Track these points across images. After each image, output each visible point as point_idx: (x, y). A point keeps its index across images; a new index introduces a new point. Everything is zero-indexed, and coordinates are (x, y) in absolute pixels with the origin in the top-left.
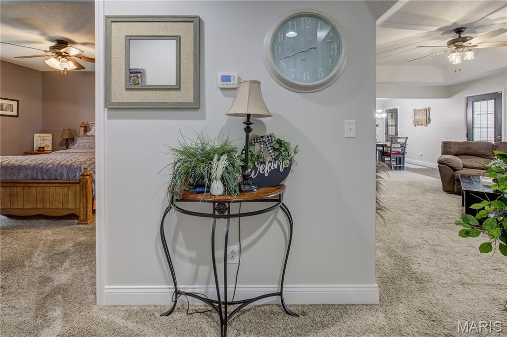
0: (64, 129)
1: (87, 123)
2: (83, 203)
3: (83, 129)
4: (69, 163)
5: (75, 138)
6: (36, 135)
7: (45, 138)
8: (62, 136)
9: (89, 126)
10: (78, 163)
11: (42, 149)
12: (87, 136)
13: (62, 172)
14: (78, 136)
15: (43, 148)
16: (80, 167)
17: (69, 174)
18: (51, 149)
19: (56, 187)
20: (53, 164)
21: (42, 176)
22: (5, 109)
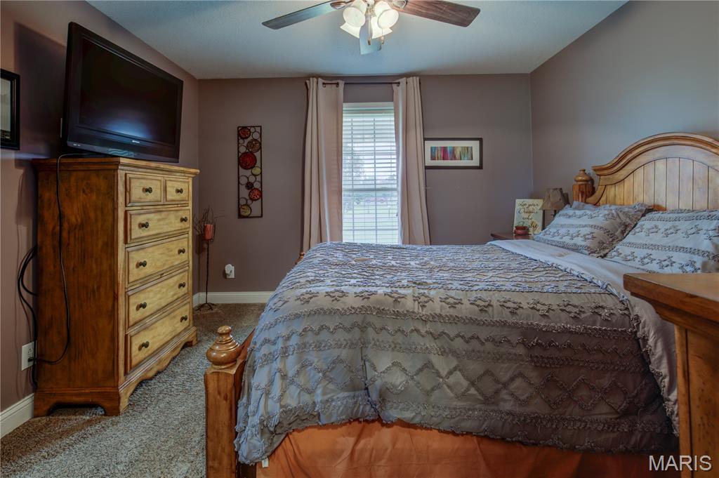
3: (579, 188)
6: (518, 201)
7: (531, 208)
11: (520, 232)
22: (458, 156)
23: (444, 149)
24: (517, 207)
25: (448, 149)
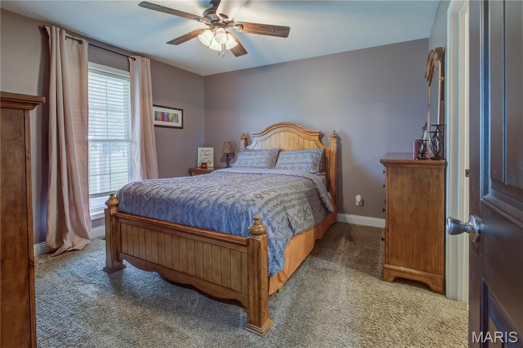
0: (225, 143)
1: (248, 134)
2: (254, 288)
3: (243, 141)
4: (230, 202)
5: (236, 153)
6: (200, 149)
7: (207, 153)
8: (223, 150)
9: (250, 138)
10: (242, 203)
11: (204, 166)
12: (248, 150)
13: (221, 219)
14: (239, 151)
15: (206, 164)
16: (247, 213)
17: (230, 223)
18: (213, 166)
19: (212, 244)
20: (208, 202)
21: (193, 220)
22: (170, 119)
23: (163, 114)
24: (199, 152)
25: (165, 114)
